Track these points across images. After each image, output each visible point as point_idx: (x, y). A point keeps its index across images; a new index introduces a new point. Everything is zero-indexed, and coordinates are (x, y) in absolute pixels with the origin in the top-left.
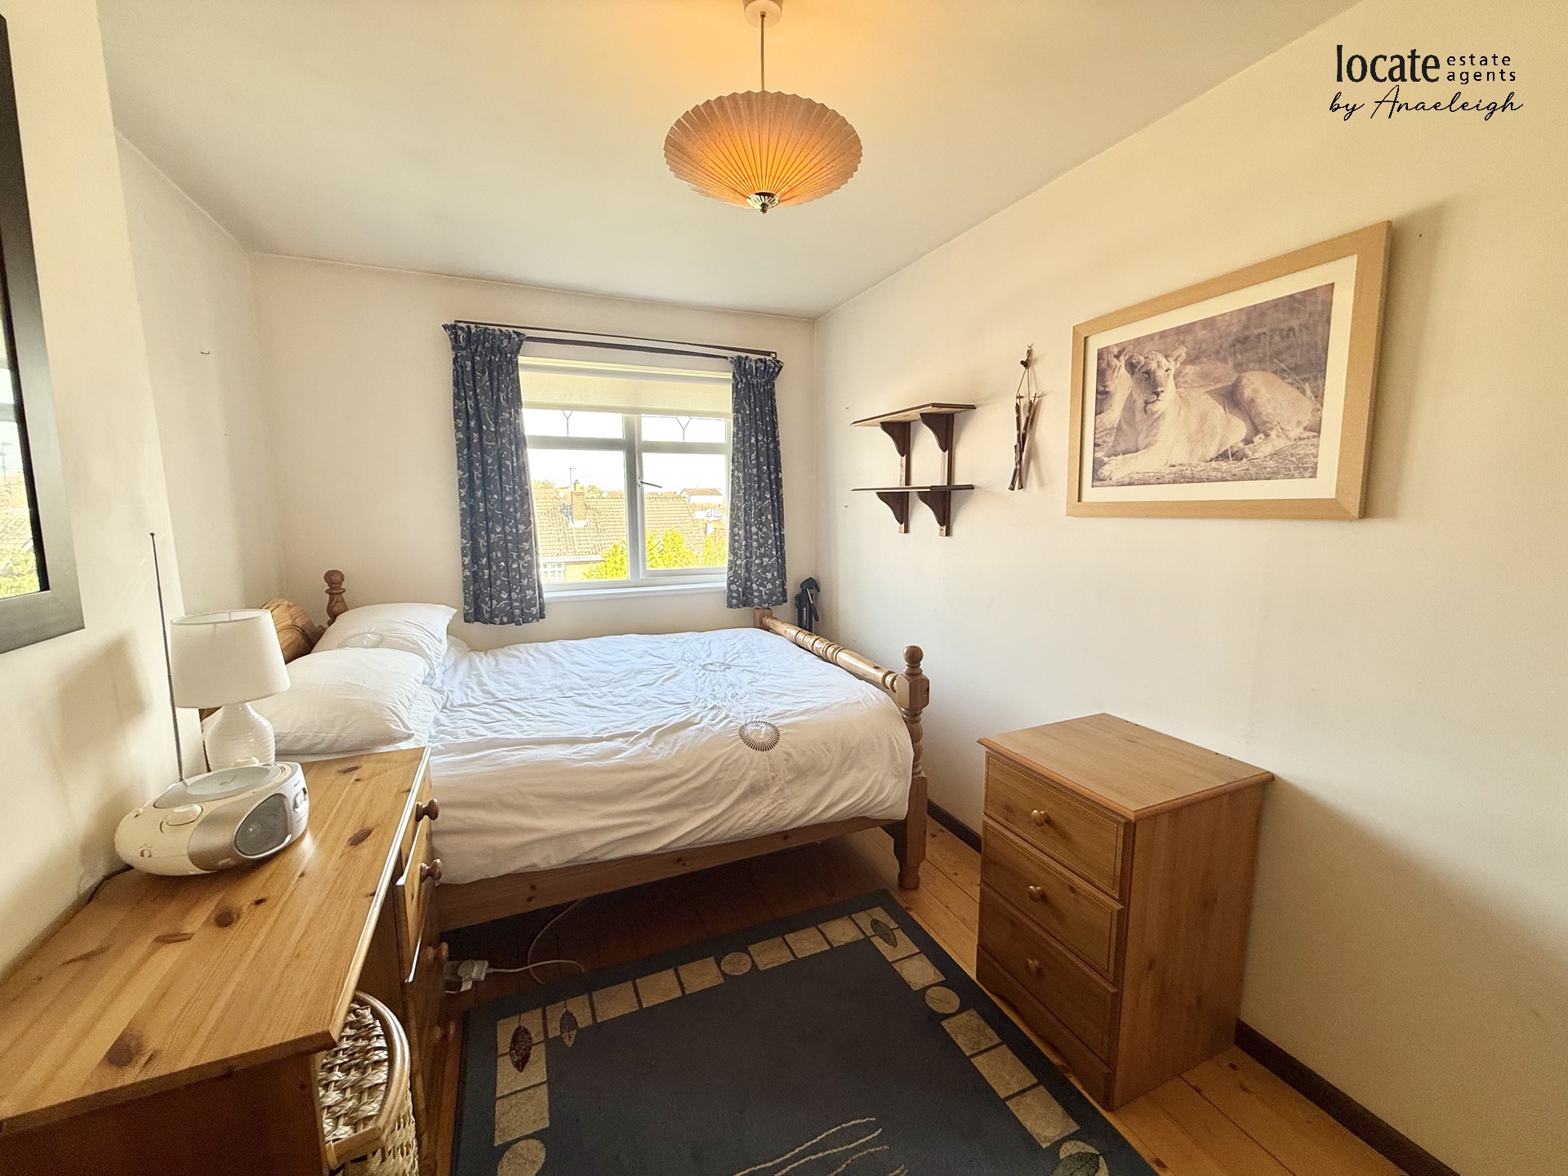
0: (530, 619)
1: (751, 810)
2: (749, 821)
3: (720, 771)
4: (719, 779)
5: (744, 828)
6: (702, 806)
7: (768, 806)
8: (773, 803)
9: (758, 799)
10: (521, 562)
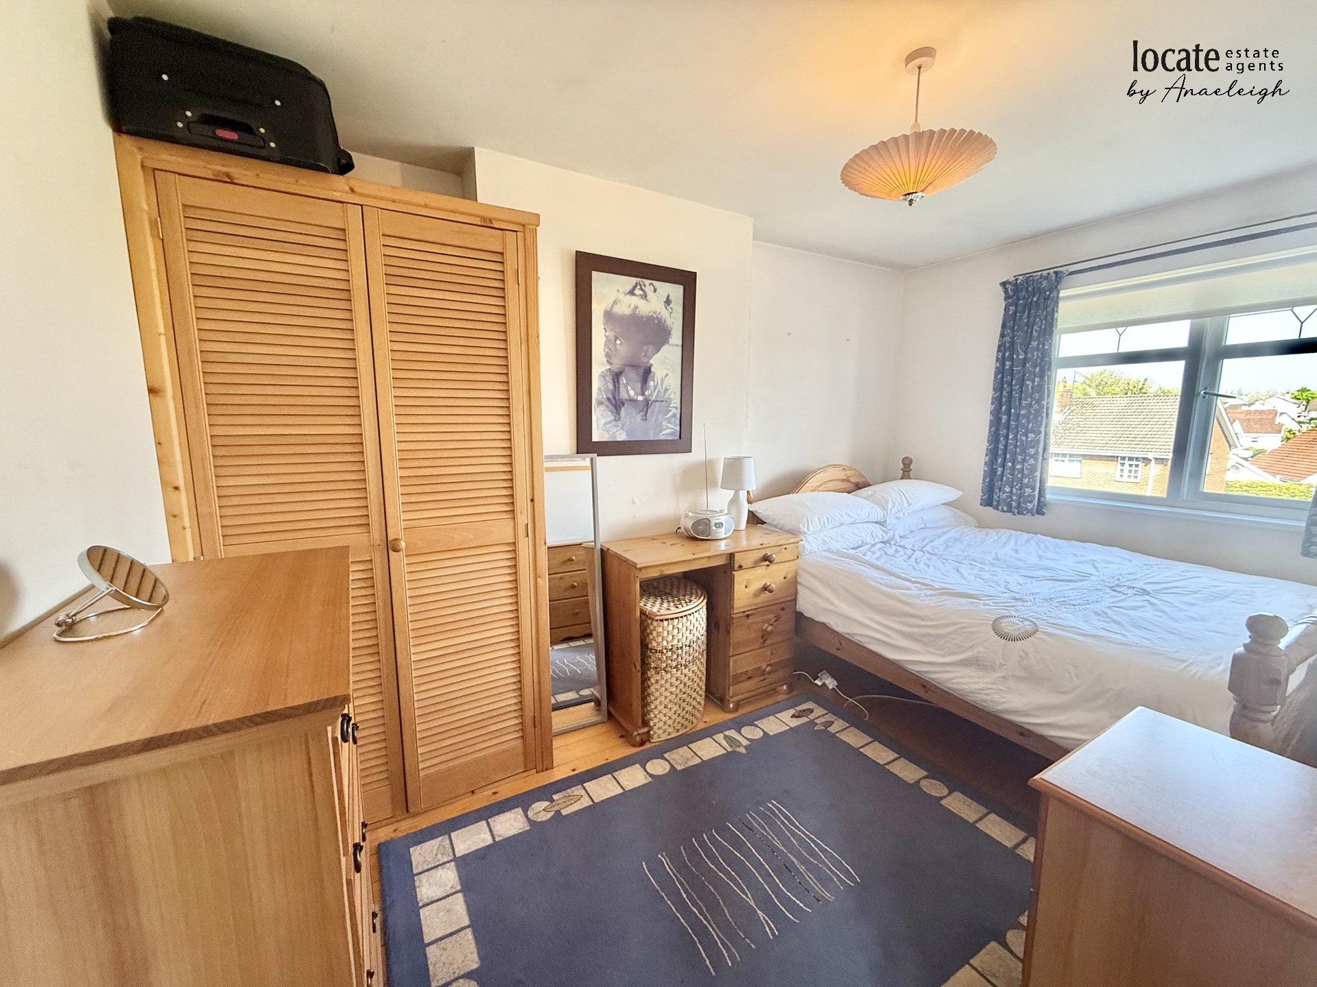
0: (1025, 512)
1: (971, 677)
2: (964, 684)
3: (954, 632)
4: (951, 638)
5: (958, 687)
6: (934, 651)
7: (987, 683)
8: (992, 684)
9: (981, 674)
10: (1026, 464)
